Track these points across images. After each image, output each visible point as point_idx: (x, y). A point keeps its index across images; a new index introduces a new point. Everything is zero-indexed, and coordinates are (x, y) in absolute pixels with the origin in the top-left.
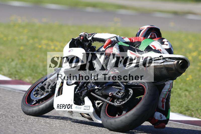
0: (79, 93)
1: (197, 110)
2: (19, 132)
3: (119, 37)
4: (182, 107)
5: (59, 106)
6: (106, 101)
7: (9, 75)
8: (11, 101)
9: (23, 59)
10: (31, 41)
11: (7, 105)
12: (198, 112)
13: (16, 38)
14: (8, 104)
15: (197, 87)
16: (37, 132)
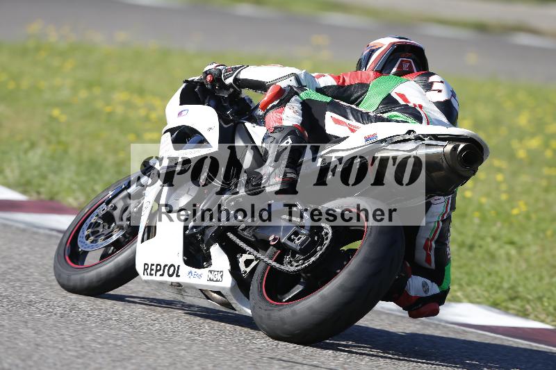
0: (196, 233)
1: (540, 299)
2: (48, 346)
3: (305, 75)
4: (498, 288)
5: (147, 269)
7: (22, 186)
8: (27, 258)
9: (59, 143)
10: (83, 94)
11: (15, 269)
12: (543, 305)
13: (43, 84)
14: (17, 268)
15: (541, 235)
16: (98, 346)
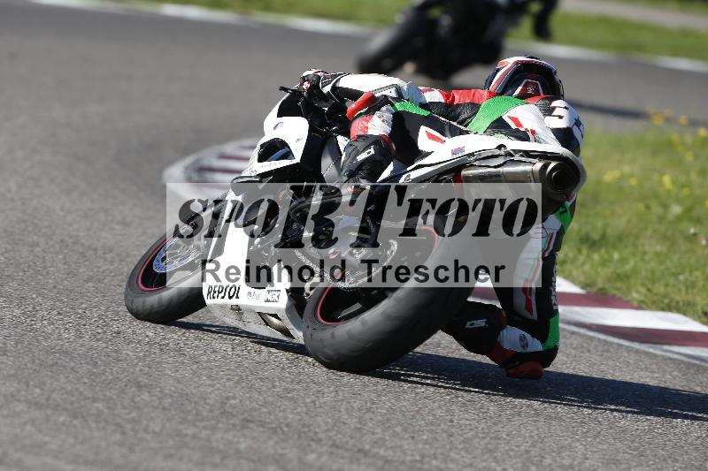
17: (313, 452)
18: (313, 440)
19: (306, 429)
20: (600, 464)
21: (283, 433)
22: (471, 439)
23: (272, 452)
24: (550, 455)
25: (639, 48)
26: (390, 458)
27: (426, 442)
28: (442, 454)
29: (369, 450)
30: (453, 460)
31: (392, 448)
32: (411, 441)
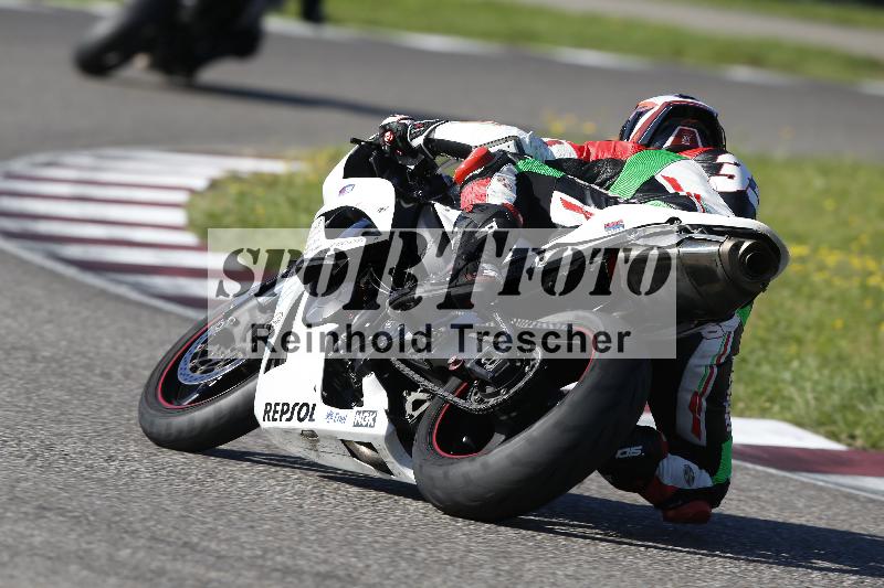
3: (531, 138)
5: (270, 411)
6: (441, 392)
17: (126, 546)
18: (126, 532)
19: (118, 518)
20: (488, 559)
21: (89, 523)
22: (325, 529)
23: (74, 548)
24: (424, 547)
25: (530, 36)
26: (223, 553)
27: (269, 533)
28: (289, 548)
29: (197, 544)
30: (303, 556)
31: (227, 540)
32: (250, 532)
